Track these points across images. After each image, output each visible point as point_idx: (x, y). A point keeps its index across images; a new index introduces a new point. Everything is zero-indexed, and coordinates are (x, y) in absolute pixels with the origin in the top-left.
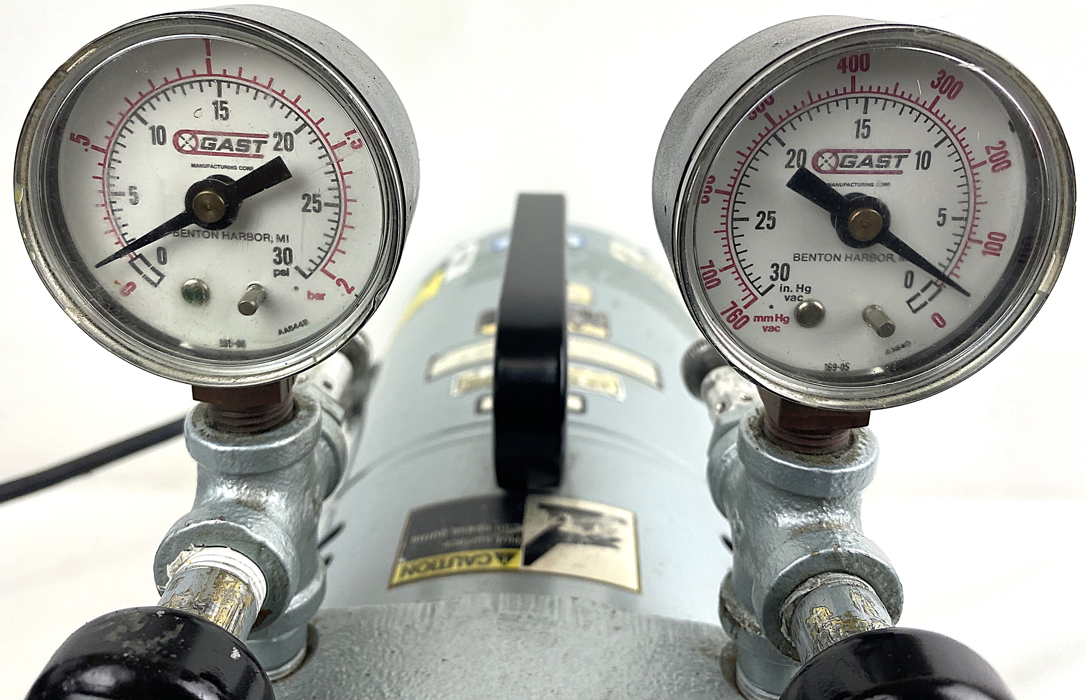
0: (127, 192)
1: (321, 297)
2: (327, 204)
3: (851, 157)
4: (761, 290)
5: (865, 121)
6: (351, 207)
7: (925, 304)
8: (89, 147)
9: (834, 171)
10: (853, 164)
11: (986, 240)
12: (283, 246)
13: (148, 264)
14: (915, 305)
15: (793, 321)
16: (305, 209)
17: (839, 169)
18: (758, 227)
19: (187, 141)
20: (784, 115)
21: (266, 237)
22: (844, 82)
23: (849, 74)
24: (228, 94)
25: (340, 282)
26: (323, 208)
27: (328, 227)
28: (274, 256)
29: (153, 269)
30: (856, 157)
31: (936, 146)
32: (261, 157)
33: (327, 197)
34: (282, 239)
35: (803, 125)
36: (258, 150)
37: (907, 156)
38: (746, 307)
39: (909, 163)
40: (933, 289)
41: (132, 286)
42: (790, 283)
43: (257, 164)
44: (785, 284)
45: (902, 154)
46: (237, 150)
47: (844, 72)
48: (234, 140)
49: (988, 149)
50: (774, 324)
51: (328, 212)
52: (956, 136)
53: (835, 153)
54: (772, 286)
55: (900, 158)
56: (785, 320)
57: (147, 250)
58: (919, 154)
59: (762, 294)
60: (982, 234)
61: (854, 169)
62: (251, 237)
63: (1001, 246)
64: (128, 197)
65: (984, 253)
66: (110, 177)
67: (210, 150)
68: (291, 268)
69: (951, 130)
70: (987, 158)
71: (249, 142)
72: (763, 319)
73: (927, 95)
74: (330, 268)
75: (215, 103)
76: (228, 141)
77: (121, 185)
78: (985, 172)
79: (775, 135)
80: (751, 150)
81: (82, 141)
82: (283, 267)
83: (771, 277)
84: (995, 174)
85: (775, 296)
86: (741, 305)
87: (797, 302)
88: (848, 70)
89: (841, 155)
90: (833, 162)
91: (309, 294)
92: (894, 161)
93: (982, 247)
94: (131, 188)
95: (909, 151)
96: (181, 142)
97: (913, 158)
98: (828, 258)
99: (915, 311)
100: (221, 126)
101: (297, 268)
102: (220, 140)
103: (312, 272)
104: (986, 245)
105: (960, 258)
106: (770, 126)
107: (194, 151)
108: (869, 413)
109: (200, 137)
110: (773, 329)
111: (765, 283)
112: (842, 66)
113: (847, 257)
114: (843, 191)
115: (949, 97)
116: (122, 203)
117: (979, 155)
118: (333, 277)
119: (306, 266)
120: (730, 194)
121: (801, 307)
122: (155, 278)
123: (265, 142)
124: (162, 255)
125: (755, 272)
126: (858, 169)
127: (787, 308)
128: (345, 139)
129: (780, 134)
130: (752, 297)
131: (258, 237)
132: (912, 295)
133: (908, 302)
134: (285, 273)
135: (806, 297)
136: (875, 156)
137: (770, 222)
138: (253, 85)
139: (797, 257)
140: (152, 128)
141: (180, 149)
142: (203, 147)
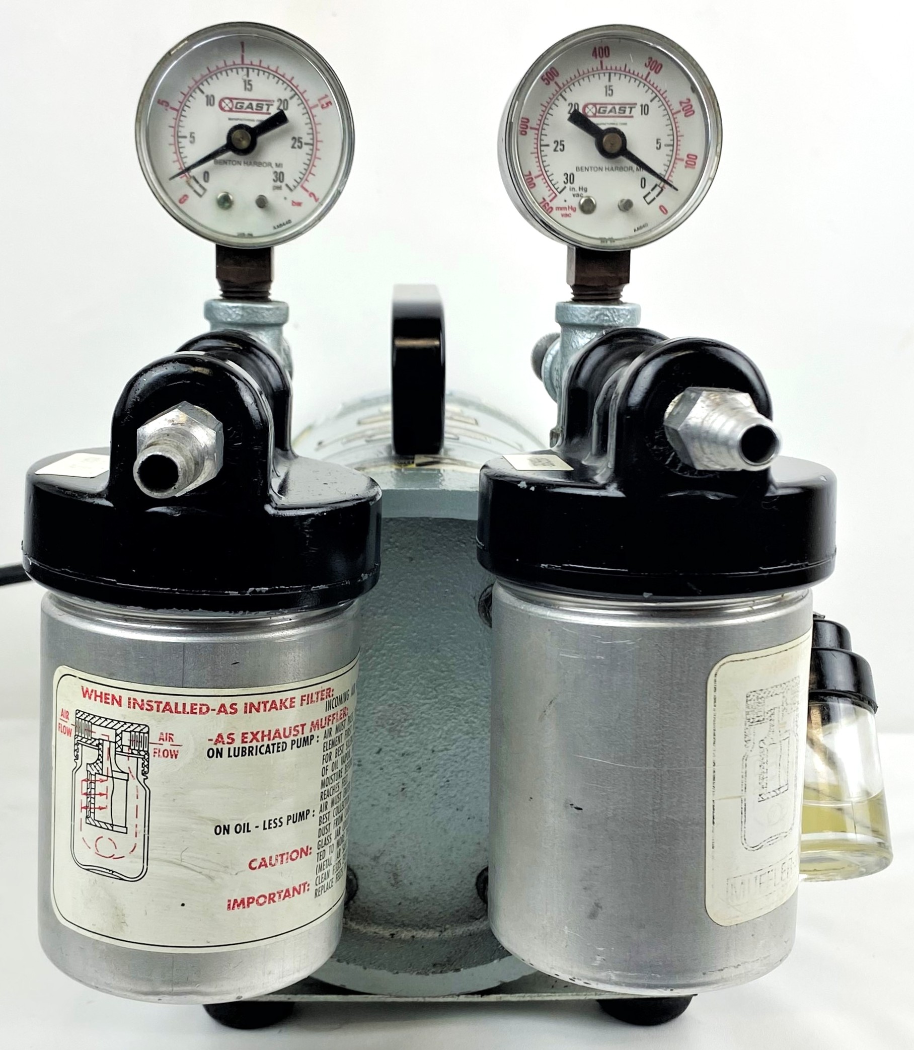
0: (188, 136)
1: (299, 204)
2: (306, 144)
3: (603, 107)
4: (559, 190)
5: (610, 86)
6: (319, 145)
7: (654, 199)
8: (168, 108)
9: (595, 116)
10: (605, 111)
11: (686, 158)
12: (279, 170)
13: (197, 182)
14: (649, 199)
15: (578, 210)
16: (293, 147)
17: (597, 114)
18: (555, 150)
19: (227, 104)
20: (565, 83)
21: (270, 164)
22: (595, 63)
23: (599, 59)
24: (253, 75)
25: (312, 194)
26: (304, 145)
27: (305, 159)
28: (273, 177)
29: (201, 186)
30: (606, 107)
31: (651, 101)
32: (269, 114)
33: (306, 139)
34: (278, 165)
35: (576, 88)
36: (268, 110)
37: (635, 107)
38: (551, 201)
39: (637, 111)
40: (658, 189)
41: (185, 197)
42: (576, 185)
43: (265, 117)
44: (572, 186)
45: (632, 106)
46: (256, 109)
47: (596, 58)
48: (254, 104)
49: (681, 103)
50: (568, 212)
51: (306, 149)
52: (662, 95)
53: (595, 105)
54: (565, 187)
55: (631, 108)
56: (574, 210)
57: (197, 172)
58: (642, 106)
59: (560, 193)
60: (683, 154)
61: (606, 115)
62: (259, 164)
63: (695, 163)
64: (189, 139)
65: (686, 167)
66: (179, 126)
67: (240, 109)
68: (283, 185)
69: (659, 92)
70: (681, 108)
71: (263, 104)
72: (562, 209)
73: (644, 71)
74: (306, 185)
75: (245, 81)
76: (251, 104)
77: (184, 132)
78: (680, 117)
79: (561, 95)
80: (548, 103)
81: (164, 104)
82: (278, 184)
83: (564, 182)
84: (686, 118)
85: (567, 194)
86: (548, 200)
87: (580, 198)
88: (598, 57)
89: (598, 107)
90: (594, 110)
91: (293, 202)
92: (628, 110)
93: (684, 163)
94: (192, 133)
95: (636, 104)
96: (223, 105)
97: (638, 108)
98: (596, 169)
99: (649, 204)
100: (248, 95)
101: (287, 185)
102: (247, 103)
103: (295, 187)
104: (686, 162)
105: (672, 170)
106: (558, 89)
107: (231, 110)
108: (629, 252)
109: (235, 102)
110: (567, 215)
111: (561, 186)
112: (595, 54)
113: (606, 169)
114: (603, 127)
115: (656, 72)
116: (185, 142)
117: (676, 107)
118: (307, 190)
119: (292, 184)
120: (538, 130)
121: (582, 202)
122: (200, 191)
123: (272, 105)
124: (206, 175)
125: (555, 178)
126: (609, 115)
127: (575, 202)
128: (318, 103)
129: (563, 94)
130: (554, 195)
131: (265, 165)
132: (646, 193)
133: (644, 197)
134: (279, 188)
135: (585, 194)
136: (617, 107)
137: (562, 147)
138: (267, 70)
139: (578, 169)
140: (207, 96)
141: (222, 109)
142: (236, 108)
